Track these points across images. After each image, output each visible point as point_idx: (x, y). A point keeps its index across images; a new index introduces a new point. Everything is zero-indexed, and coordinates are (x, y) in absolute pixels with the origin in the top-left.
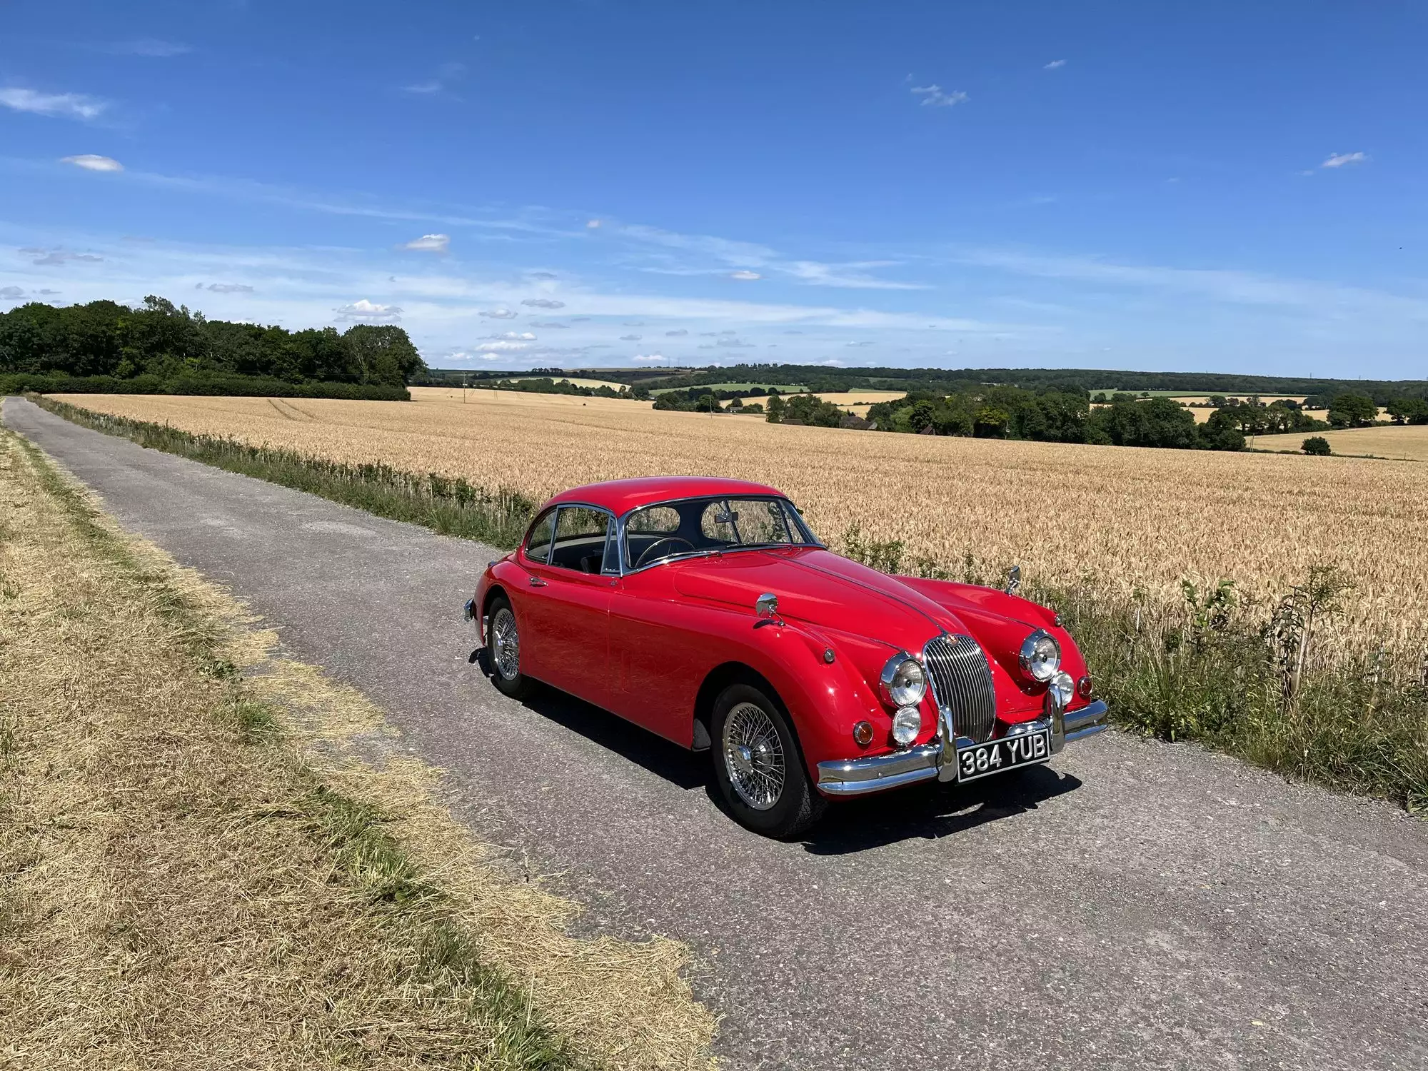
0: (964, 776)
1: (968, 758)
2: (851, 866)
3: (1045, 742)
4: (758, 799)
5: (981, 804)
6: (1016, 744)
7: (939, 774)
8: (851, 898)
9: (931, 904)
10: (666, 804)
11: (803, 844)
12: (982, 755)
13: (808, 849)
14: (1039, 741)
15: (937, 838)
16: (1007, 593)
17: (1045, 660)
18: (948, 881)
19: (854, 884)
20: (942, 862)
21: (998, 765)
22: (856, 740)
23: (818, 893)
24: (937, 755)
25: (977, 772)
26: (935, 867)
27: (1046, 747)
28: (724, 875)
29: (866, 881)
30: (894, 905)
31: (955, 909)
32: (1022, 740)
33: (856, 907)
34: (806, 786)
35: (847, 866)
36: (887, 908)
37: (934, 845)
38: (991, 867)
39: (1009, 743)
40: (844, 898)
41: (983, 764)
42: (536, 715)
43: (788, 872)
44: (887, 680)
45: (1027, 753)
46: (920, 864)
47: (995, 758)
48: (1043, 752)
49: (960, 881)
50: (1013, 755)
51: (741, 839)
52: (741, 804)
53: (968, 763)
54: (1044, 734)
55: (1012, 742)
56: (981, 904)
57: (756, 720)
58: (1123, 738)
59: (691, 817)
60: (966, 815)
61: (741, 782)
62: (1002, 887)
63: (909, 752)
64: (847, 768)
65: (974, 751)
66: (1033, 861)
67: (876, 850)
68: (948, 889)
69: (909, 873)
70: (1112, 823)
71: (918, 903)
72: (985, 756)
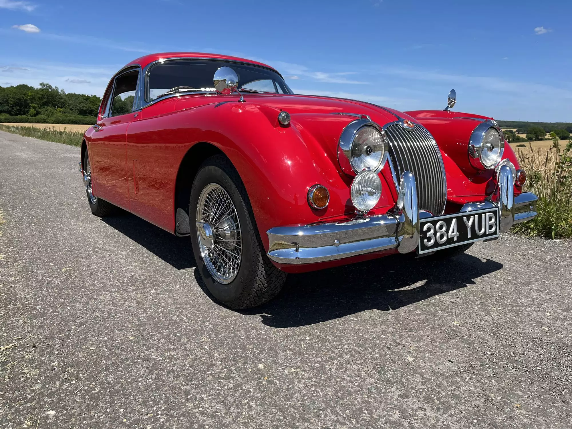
0: (424, 247)
1: (429, 229)
2: (305, 340)
3: (496, 220)
4: (224, 274)
5: (425, 281)
6: (471, 220)
7: (399, 245)
8: (299, 382)
9: (395, 392)
10: (155, 281)
11: (261, 316)
12: (441, 227)
13: (266, 321)
14: (490, 219)
15: (391, 310)
16: (446, 110)
17: (491, 149)
18: (410, 359)
19: (305, 363)
20: (400, 336)
21: (455, 239)
22: (310, 205)
23: (263, 375)
24: (398, 224)
25: (436, 244)
26: (394, 341)
27: (496, 224)
28: (168, 350)
29: (319, 359)
30: (350, 394)
31: (428, 400)
32: (477, 216)
33: (305, 395)
34: (260, 258)
35: (301, 340)
36: (342, 398)
37: (389, 317)
38: (453, 341)
39: (465, 218)
40: (291, 382)
41: (442, 237)
42: (104, 224)
43: (236, 347)
44: (347, 147)
45: (480, 229)
46: (379, 338)
47: (453, 232)
48: (494, 229)
49: (424, 359)
50: (469, 230)
51: (205, 312)
52: (210, 278)
53: (428, 234)
54: (495, 212)
55: (468, 217)
56: (457, 393)
57: (221, 201)
58: (516, 237)
59: (170, 291)
60: (414, 289)
61: (212, 259)
62: (473, 367)
63: (367, 220)
64: (301, 233)
65: (434, 223)
66: (494, 335)
67: (331, 323)
68: (415, 370)
69: (367, 349)
70: (548, 297)
71: (379, 391)
72: (444, 229)
